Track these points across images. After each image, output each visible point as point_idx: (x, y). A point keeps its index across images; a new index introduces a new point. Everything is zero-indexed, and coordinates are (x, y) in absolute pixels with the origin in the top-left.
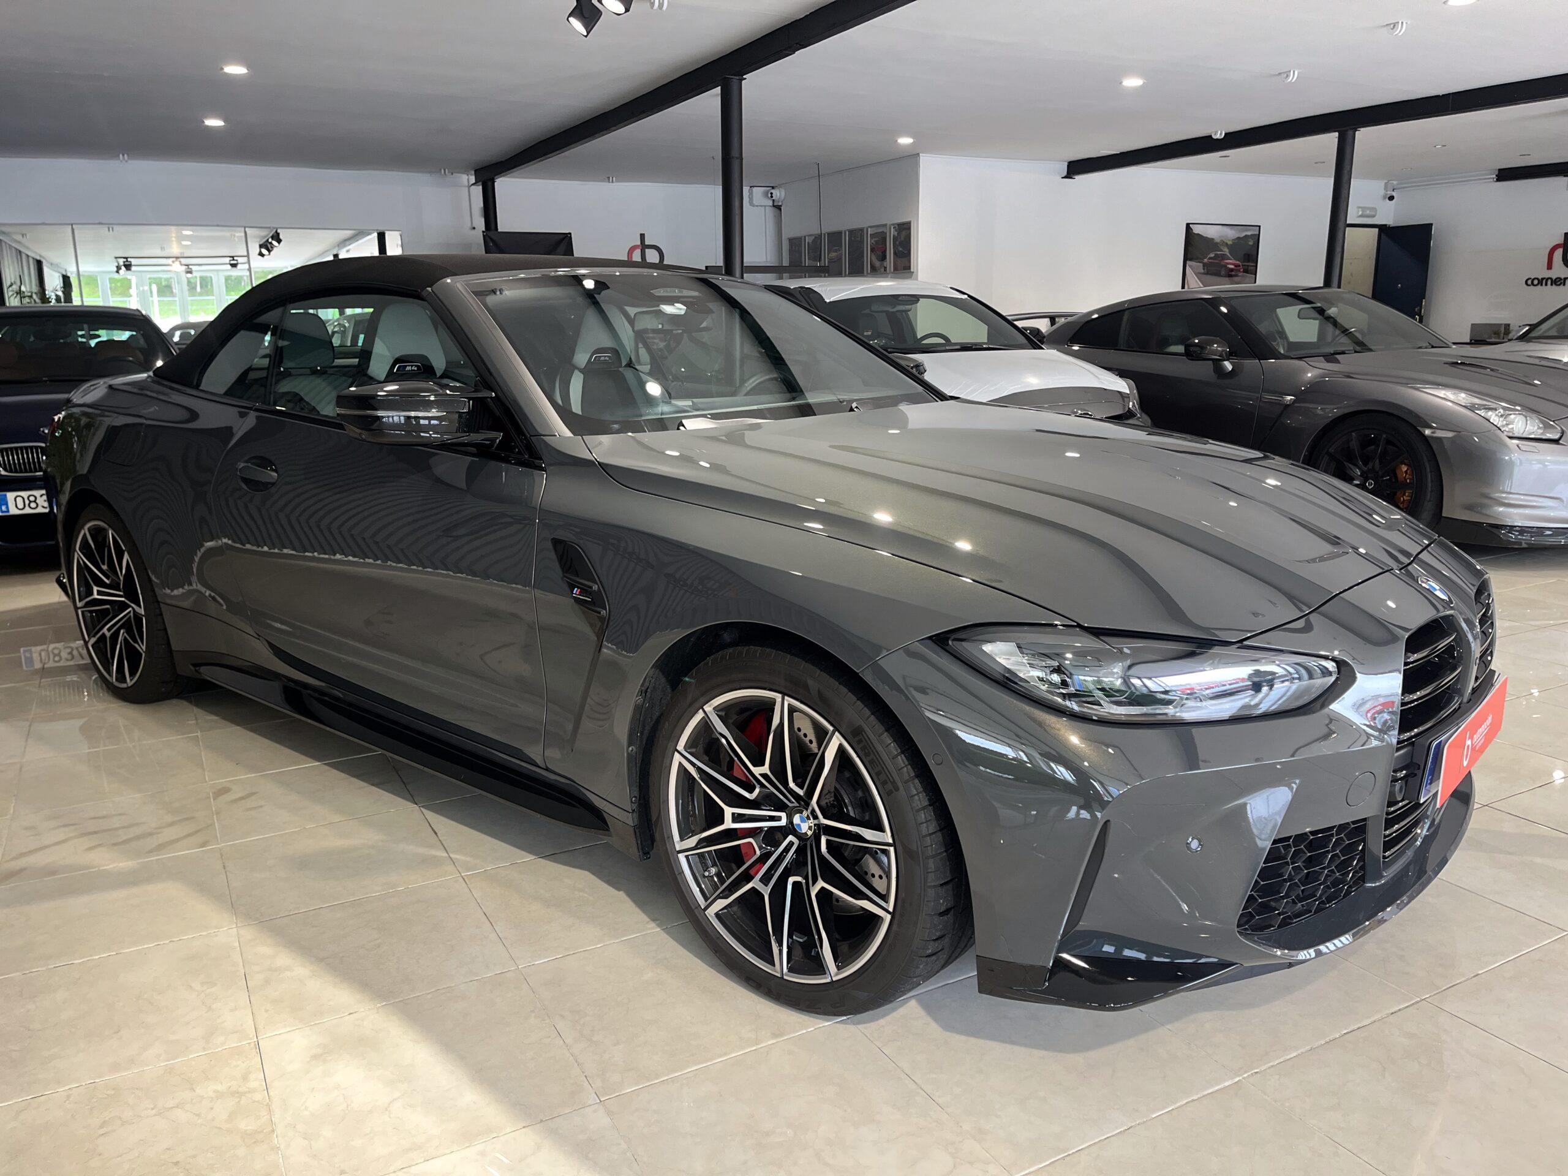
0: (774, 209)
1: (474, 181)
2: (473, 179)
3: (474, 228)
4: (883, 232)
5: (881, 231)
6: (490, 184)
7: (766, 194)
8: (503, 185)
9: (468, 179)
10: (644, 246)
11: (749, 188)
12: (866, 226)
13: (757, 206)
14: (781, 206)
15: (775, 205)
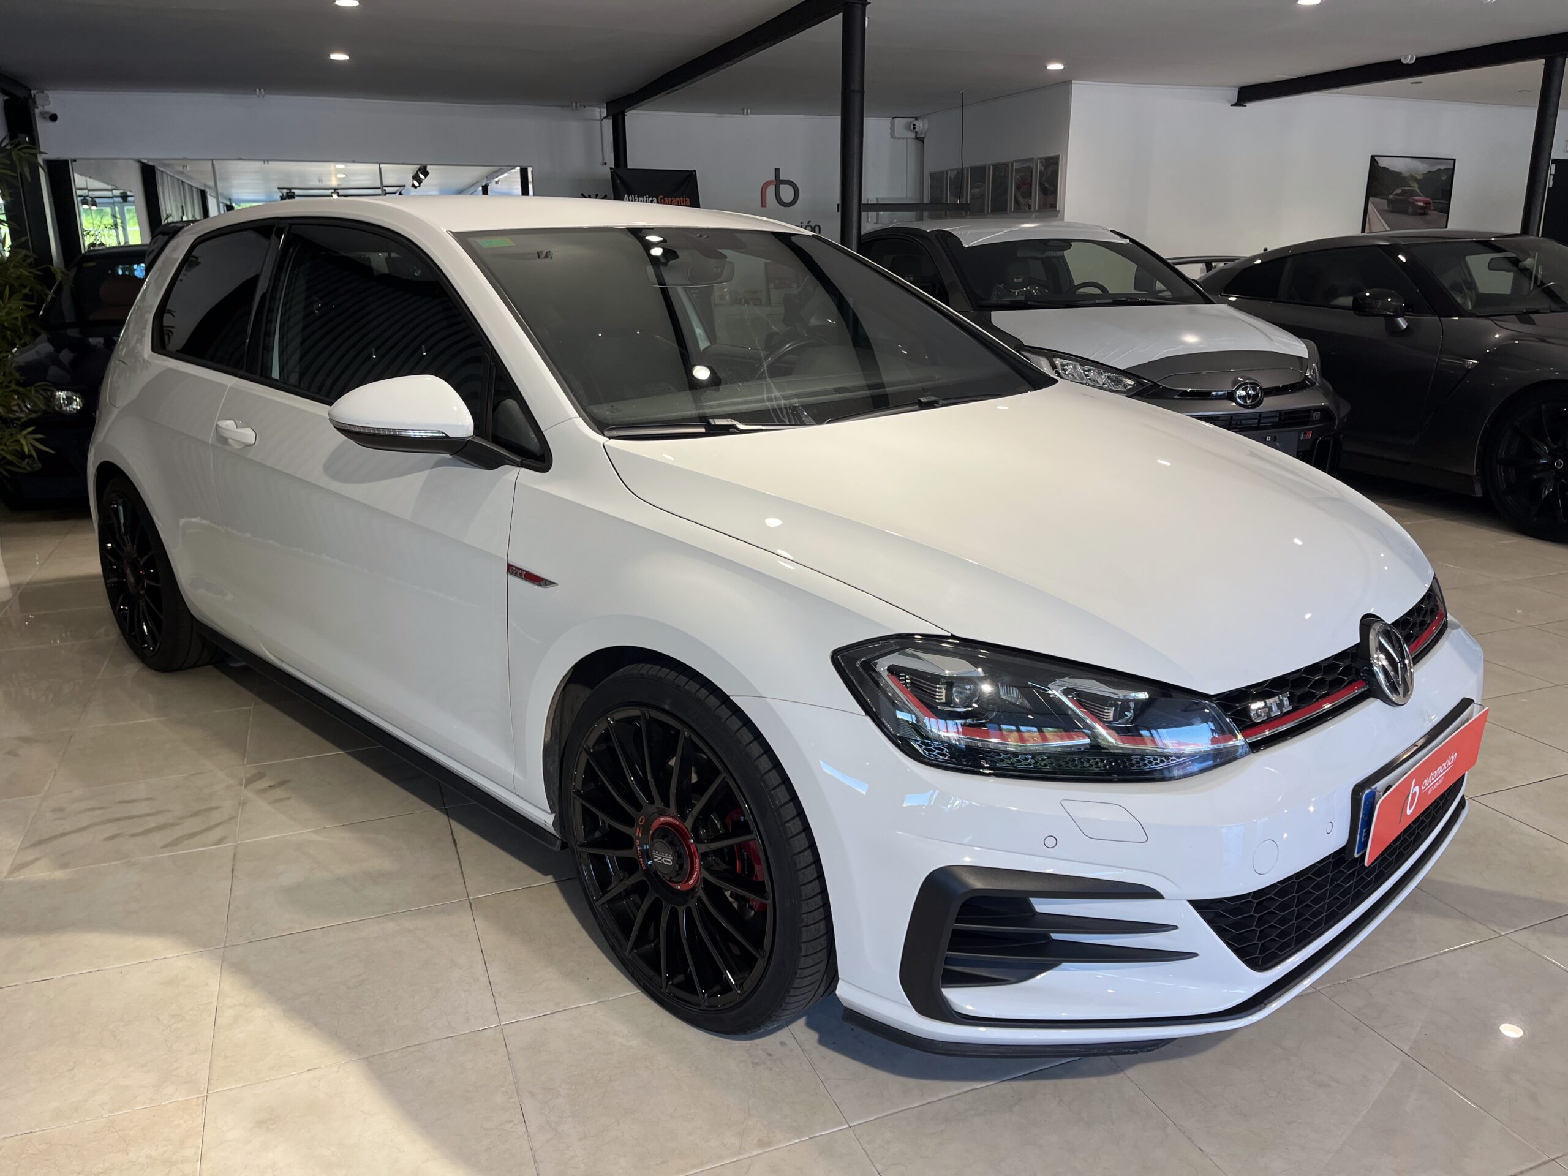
0: (914, 141)
1: (605, 114)
2: (604, 112)
3: (605, 164)
4: (1029, 167)
5: (1027, 165)
6: (620, 117)
7: (908, 126)
8: (633, 119)
9: (600, 112)
10: (778, 182)
11: (891, 119)
12: (1012, 160)
13: (898, 138)
14: (924, 138)
15: (918, 137)
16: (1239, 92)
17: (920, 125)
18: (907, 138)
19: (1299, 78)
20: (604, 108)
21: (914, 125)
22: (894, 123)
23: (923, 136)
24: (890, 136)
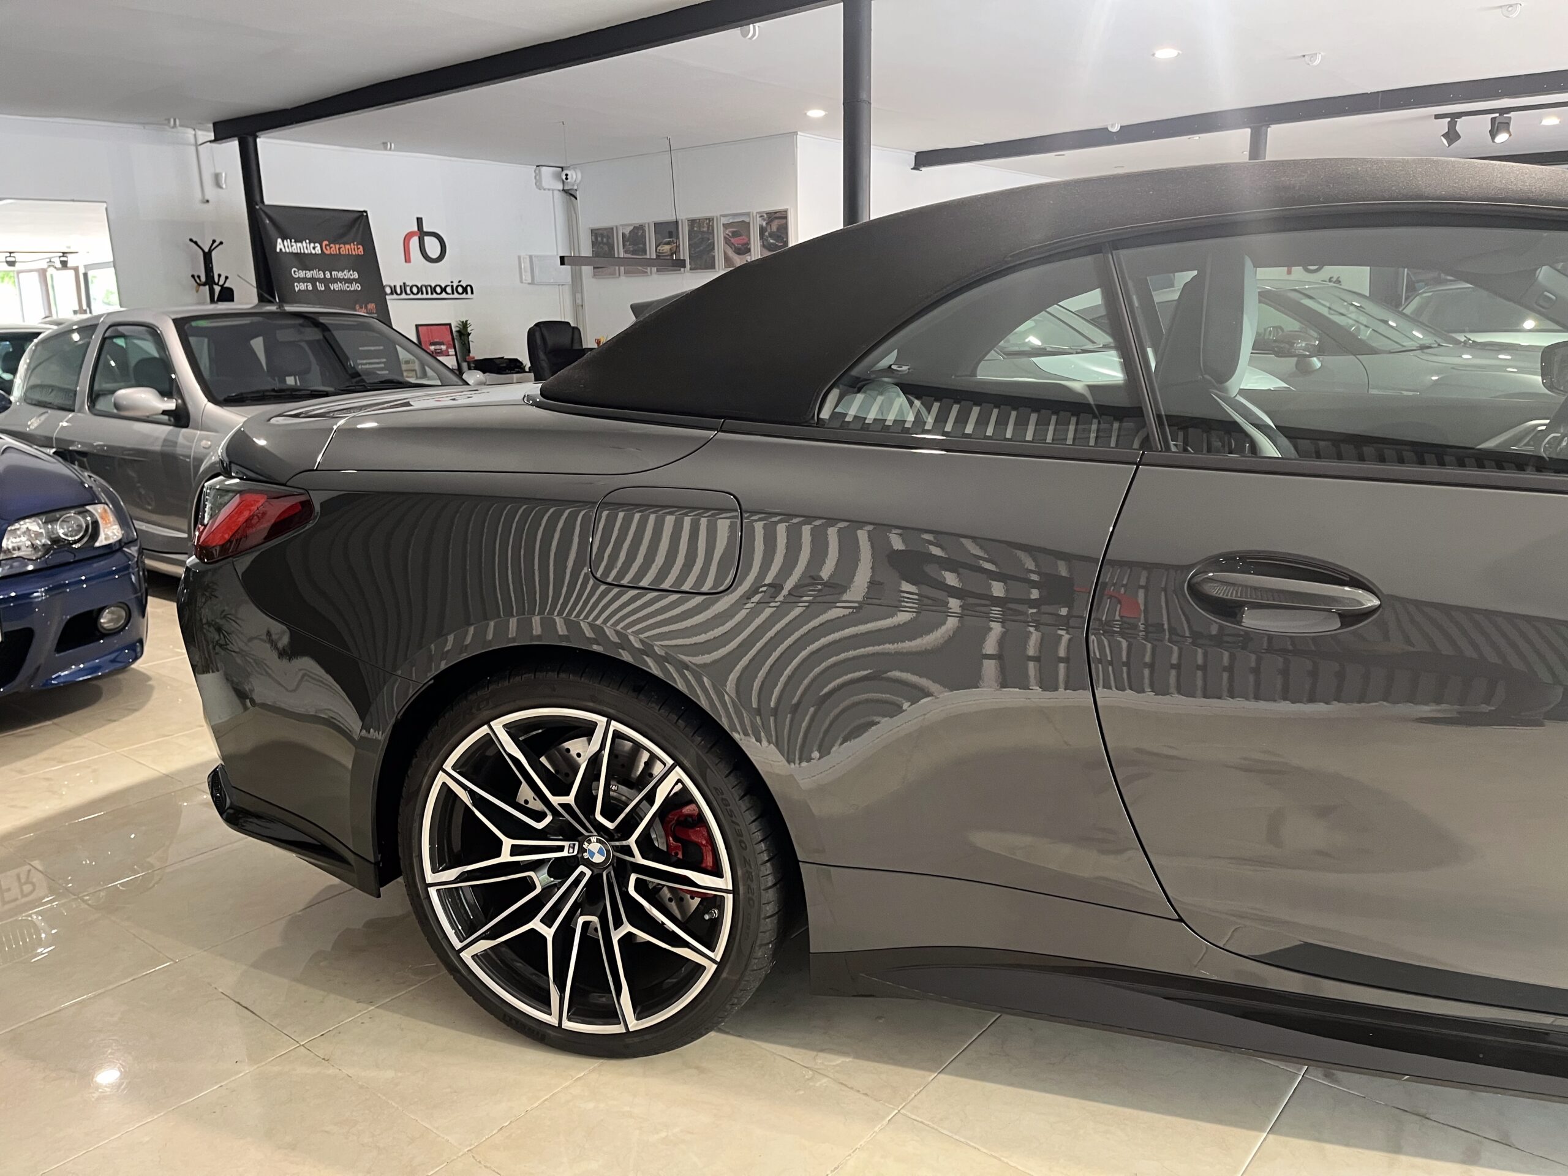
1: (213, 138)
2: (206, 135)
3: (208, 201)
4: (743, 220)
5: (740, 220)
6: (250, 139)
7: (557, 176)
8: (268, 145)
9: (195, 135)
10: (422, 234)
11: (535, 167)
12: (718, 214)
13: (544, 190)
14: (576, 190)
16: (915, 156)
17: (574, 176)
18: (553, 190)
19: (984, 145)
20: (208, 131)
21: (567, 175)
22: (540, 171)
23: (575, 187)
24: (535, 187)
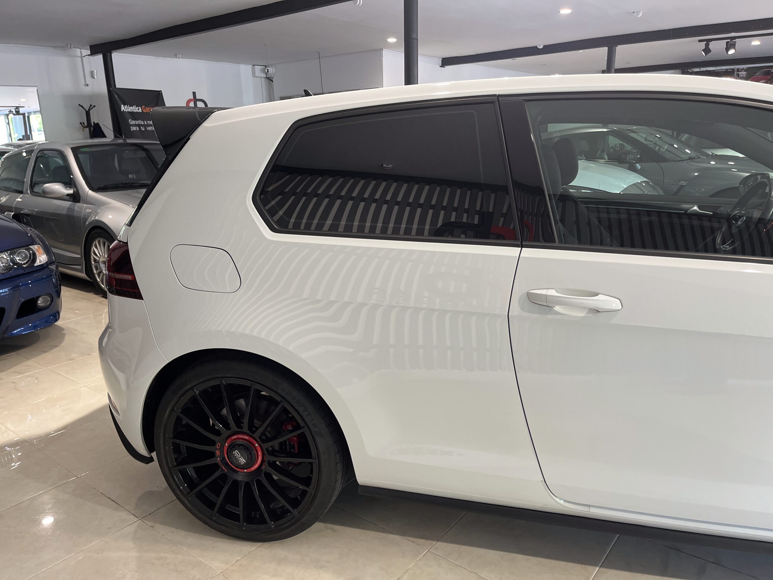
0: (266, 79)
1: (90, 53)
3: (88, 85)
6: (108, 54)
7: (263, 71)
8: (117, 57)
10: (195, 100)
11: (252, 66)
13: (257, 77)
14: (273, 77)
15: (267, 77)
16: (442, 60)
17: (271, 70)
18: (261, 77)
19: (476, 55)
20: (88, 50)
21: (268, 70)
22: (254, 68)
23: (272, 76)
24: (252, 76)
